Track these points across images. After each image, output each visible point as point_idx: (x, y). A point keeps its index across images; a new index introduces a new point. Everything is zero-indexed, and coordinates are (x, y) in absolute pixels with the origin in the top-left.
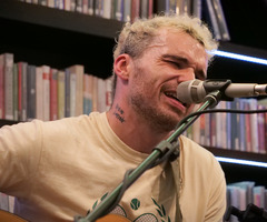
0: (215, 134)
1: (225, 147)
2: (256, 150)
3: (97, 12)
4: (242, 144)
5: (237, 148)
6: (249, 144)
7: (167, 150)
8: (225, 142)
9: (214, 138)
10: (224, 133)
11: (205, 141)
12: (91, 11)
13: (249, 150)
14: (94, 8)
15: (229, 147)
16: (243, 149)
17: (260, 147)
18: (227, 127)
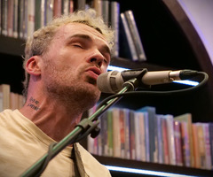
0: (135, 148)
1: (144, 160)
2: (173, 163)
3: (21, 35)
4: (160, 157)
5: (156, 161)
6: (166, 157)
7: (89, 126)
8: (144, 155)
9: (133, 151)
10: (143, 148)
11: (126, 155)
12: (16, 35)
13: (167, 162)
14: (19, 32)
15: (148, 160)
16: (161, 162)
17: (177, 160)
18: (145, 141)
